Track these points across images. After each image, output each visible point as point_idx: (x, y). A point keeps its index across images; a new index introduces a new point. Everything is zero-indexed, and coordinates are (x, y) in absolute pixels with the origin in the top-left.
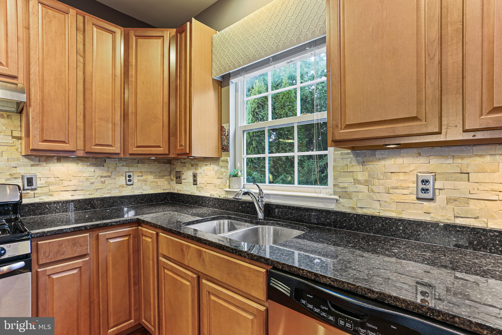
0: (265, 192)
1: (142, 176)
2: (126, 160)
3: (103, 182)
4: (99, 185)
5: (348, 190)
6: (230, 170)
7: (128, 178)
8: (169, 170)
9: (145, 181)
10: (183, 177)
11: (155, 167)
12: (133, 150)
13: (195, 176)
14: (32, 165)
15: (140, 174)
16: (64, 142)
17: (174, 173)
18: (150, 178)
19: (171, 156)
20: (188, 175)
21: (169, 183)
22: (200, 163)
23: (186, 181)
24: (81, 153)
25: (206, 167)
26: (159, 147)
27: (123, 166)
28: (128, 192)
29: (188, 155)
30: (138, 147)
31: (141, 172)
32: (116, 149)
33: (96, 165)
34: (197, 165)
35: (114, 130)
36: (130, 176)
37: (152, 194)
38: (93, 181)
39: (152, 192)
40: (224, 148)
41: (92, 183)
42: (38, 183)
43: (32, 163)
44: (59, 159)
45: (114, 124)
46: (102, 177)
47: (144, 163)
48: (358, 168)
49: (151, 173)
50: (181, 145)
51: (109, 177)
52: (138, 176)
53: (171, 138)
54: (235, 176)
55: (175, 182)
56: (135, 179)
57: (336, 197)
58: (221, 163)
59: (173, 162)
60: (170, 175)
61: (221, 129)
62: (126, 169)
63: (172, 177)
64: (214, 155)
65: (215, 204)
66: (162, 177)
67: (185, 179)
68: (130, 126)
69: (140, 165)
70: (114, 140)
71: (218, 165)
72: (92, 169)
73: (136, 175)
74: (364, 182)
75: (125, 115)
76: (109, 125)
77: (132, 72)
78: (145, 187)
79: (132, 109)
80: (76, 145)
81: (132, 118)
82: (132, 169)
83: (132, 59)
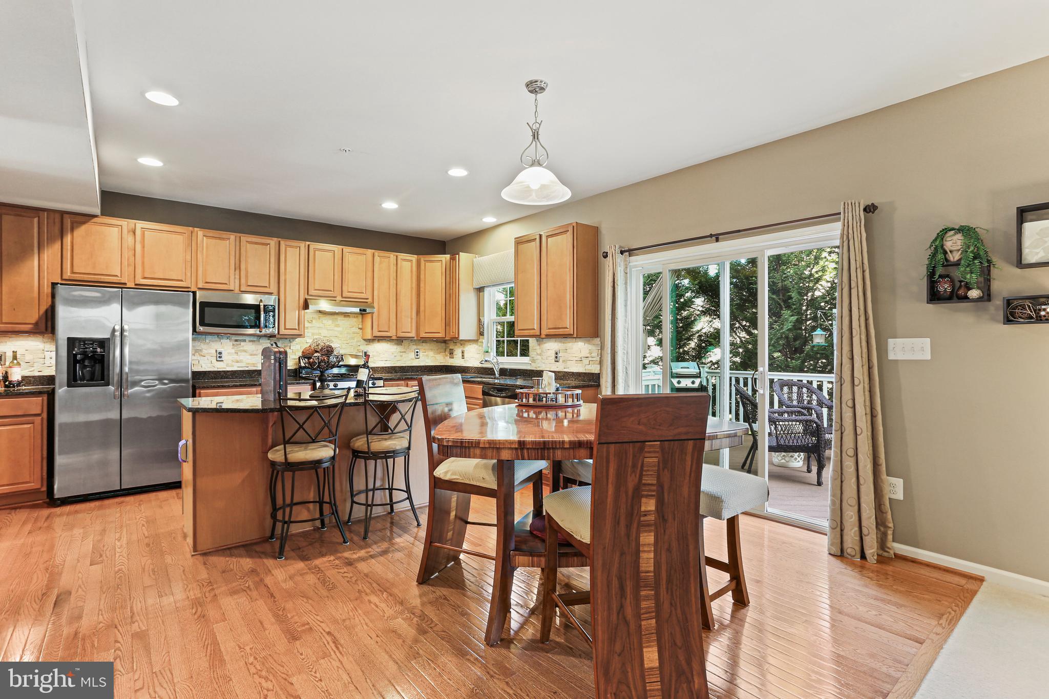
0: (500, 361)
1: (425, 352)
2: (416, 341)
3: (401, 356)
4: (398, 358)
5: (534, 358)
6: (485, 348)
7: (416, 354)
8: (444, 348)
9: (427, 356)
10: (455, 353)
11: (433, 346)
12: (423, 335)
13: (463, 352)
14: (366, 345)
15: (424, 351)
16: (387, 332)
17: (448, 350)
18: (431, 354)
19: (446, 339)
20: (458, 352)
21: (444, 358)
22: (467, 343)
23: (456, 356)
24: (393, 338)
25: (470, 346)
26: (439, 333)
27: (413, 345)
28: (416, 363)
29: (457, 338)
30: (426, 333)
31: (424, 349)
32: (413, 334)
33: (398, 344)
34: (464, 344)
35: (411, 322)
36: (417, 352)
37: (432, 366)
38: (396, 355)
39: (432, 365)
40: (481, 334)
41: (395, 356)
43: (366, 343)
44: (379, 341)
45: (412, 319)
46: (401, 352)
47: (427, 343)
48: (538, 347)
49: (431, 350)
50: (453, 332)
51: (405, 352)
52: (423, 352)
53: (447, 327)
54: (487, 352)
55: (449, 357)
56: (421, 354)
57: (530, 362)
58: (479, 343)
59: (447, 342)
60: (445, 352)
61: (479, 321)
62: (415, 347)
63: (447, 353)
64: (475, 338)
65: (475, 371)
66: (439, 353)
67: (456, 355)
68: (421, 320)
69: (425, 345)
70: (411, 329)
71: (477, 344)
72: (395, 347)
73: (421, 352)
74: (540, 355)
75: (418, 312)
76: (409, 320)
77: (422, 285)
78: (427, 361)
79: (422, 308)
80: (392, 333)
81: (422, 314)
82: (419, 347)
83: (422, 277)
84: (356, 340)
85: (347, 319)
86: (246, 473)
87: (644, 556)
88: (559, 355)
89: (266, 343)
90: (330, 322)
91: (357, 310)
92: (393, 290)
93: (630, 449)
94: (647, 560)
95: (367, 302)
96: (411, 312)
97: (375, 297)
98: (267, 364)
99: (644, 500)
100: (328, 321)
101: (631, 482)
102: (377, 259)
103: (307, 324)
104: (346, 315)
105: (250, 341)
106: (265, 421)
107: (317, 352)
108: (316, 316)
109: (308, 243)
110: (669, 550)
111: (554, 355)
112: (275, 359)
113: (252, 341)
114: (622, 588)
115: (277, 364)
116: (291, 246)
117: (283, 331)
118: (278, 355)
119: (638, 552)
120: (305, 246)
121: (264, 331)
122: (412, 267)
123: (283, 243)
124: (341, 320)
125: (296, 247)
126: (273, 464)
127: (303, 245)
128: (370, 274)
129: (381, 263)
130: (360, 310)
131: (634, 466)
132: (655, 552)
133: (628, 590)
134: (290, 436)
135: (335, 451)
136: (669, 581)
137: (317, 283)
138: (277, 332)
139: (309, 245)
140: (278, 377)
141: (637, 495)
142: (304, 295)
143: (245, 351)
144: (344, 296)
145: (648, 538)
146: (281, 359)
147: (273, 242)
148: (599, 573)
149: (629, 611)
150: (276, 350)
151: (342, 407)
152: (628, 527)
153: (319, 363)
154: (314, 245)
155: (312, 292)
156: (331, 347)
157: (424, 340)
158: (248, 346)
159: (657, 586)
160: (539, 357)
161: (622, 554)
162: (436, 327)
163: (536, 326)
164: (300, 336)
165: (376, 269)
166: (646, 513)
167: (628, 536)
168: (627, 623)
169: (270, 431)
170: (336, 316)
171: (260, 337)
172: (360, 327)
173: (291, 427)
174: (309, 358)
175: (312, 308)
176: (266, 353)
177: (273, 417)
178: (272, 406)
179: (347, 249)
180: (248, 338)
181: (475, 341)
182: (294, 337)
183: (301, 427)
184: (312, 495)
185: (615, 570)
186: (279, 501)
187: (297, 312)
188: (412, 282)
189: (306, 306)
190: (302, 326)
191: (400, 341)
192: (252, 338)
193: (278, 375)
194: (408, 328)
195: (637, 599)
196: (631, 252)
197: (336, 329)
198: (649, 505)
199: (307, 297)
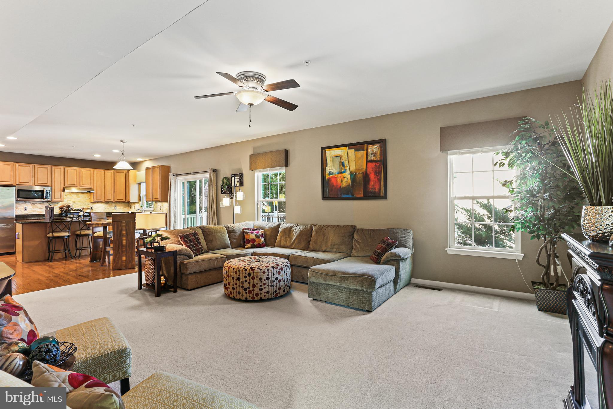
0: (145, 210)
2: (114, 202)
3: (108, 208)
7: (115, 208)
9: (120, 208)
10: (131, 207)
11: (123, 204)
12: (116, 200)
13: (134, 207)
16: (101, 199)
17: (129, 206)
18: (122, 207)
20: (133, 207)
21: (128, 209)
22: (135, 203)
24: (104, 201)
26: (123, 199)
29: (131, 201)
30: (118, 199)
31: (118, 206)
32: (112, 200)
33: (106, 204)
35: (111, 196)
40: (140, 200)
41: (106, 209)
42: (93, 208)
43: (93, 203)
44: (98, 203)
45: (111, 194)
49: (122, 206)
50: (129, 199)
51: (110, 207)
53: (126, 197)
55: (130, 209)
56: (117, 208)
59: (127, 203)
62: (115, 205)
64: (138, 201)
66: (126, 207)
68: (115, 195)
69: (118, 204)
70: (111, 198)
72: (105, 205)
74: (156, 207)
75: (114, 192)
76: (110, 195)
77: (116, 182)
78: (120, 210)
79: (116, 190)
80: (103, 200)
81: (116, 192)
82: (116, 205)
83: (116, 179)
84: (87, 202)
85: (83, 194)
86: (39, 241)
87: (123, 242)
88: (161, 207)
89: (47, 204)
90: (75, 196)
91: (87, 191)
92: (103, 184)
93: (119, 222)
94: (124, 242)
95: (91, 188)
96: (111, 192)
97: (95, 187)
98: (47, 211)
99: (123, 232)
100: (74, 196)
101: (120, 228)
102: (95, 172)
103: (64, 197)
104: (82, 193)
105: (39, 203)
106: (46, 227)
107: (65, 207)
108: (69, 194)
109: (64, 167)
110: (129, 241)
111: (160, 207)
112: (50, 209)
113: (40, 203)
114: (119, 247)
115: (50, 210)
116: (57, 168)
117: (54, 199)
118: (51, 208)
119: (122, 241)
120: (63, 168)
121: (45, 200)
122: (111, 174)
123: (53, 167)
124: (80, 195)
125: (59, 169)
126: (49, 237)
127: (62, 168)
128: (92, 178)
129: (97, 174)
130: (88, 191)
131: (120, 226)
132: (126, 241)
133: (120, 247)
134: (54, 229)
135: (69, 234)
136: (129, 246)
137: (69, 182)
138: (51, 200)
139: (65, 168)
140: (51, 215)
141: (122, 230)
142: (63, 186)
143: (37, 207)
144: (81, 186)
145: (124, 238)
146: (52, 210)
147: (49, 167)
148: (114, 244)
149: (120, 251)
150: (50, 206)
151: (71, 222)
152: (120, 237)
153: (65, 210)
154: (67, 168)
155: (66, 185)
156: (69, 205)
157: (119, 202)
158: (39, 205)
159: (126, 247)
160: (156, 208)
161: (119, 241)
162: (122, 197)
163: (151, 198)
164: (61, 201)
165: (95, 176)
166: (124, 234)
167: (120, 238)
168: (120, 253)
169: (48, 229)
170: (78, 194)
171: (43, 202)
172: (89, 197)
173: (54, 227)
174: (61, 209)
175: (66, 191)
176: (46, 207)
177: (49, 225)
178: (49, 221)
179: (82, 169)
180: (38, 202)
181: (138, 203)
182: (58, 202)
183: (58, 227)
184: (62, 248)
185: (117, 244)
186: (51, 250)
187: (60, 193)
188: (111, 181)
189: (64, 190)
190: (62, 198)
191: (107, 202)
192: (40, 202)
193: (51, 213)
194: (110, 198)
195: (122, 249)
196: (177, 175)
197: (78, 198)
198: (124, 232)
199: (64, 187)
